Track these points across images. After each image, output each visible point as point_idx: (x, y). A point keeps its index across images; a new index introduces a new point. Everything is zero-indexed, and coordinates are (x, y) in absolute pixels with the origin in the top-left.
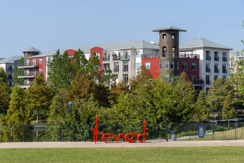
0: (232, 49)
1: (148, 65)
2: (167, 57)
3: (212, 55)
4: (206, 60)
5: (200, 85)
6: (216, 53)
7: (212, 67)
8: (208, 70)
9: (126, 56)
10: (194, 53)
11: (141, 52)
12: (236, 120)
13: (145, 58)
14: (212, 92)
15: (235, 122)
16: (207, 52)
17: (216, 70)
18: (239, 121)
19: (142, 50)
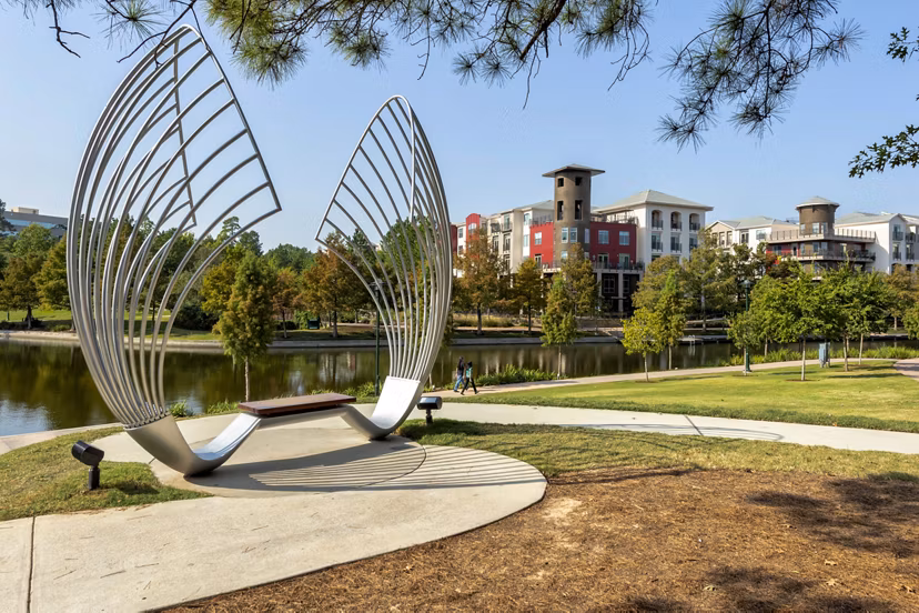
0: (710, 209)
1: (539, 236)
2: (563, 221)
3: (666, 218)
4: (653, 226)
5: (634, 272)
6: (674, 215)
7: (666, 241)
8: (656, 245)
9: (508, 223)
10: (630, 214)
11: (530, 215)
12: (691, 339)
13: (535, 225)
14: (646, 284)
15: (687, 344)
16: (655, 214)
17: (675, 246)
18: (697, 344)
19: (531, 213)
